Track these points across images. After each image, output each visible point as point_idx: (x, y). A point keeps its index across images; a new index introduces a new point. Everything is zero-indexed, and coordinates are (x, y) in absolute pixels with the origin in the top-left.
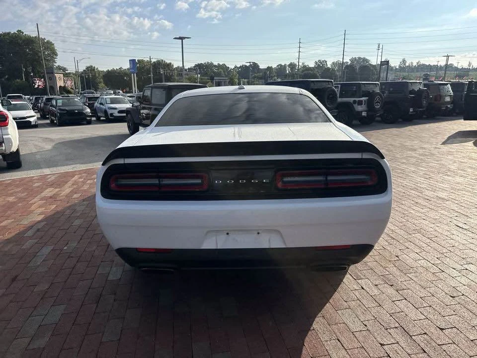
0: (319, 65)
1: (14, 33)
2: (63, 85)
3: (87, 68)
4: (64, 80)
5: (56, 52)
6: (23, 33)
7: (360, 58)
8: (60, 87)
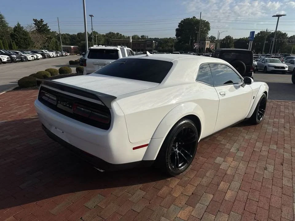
1: (192, 18)
2: (208, 47)
3: (226, 37)
4: (210, 44)
5: (210, 28)
6: (195, 18)
8: (207, 48)
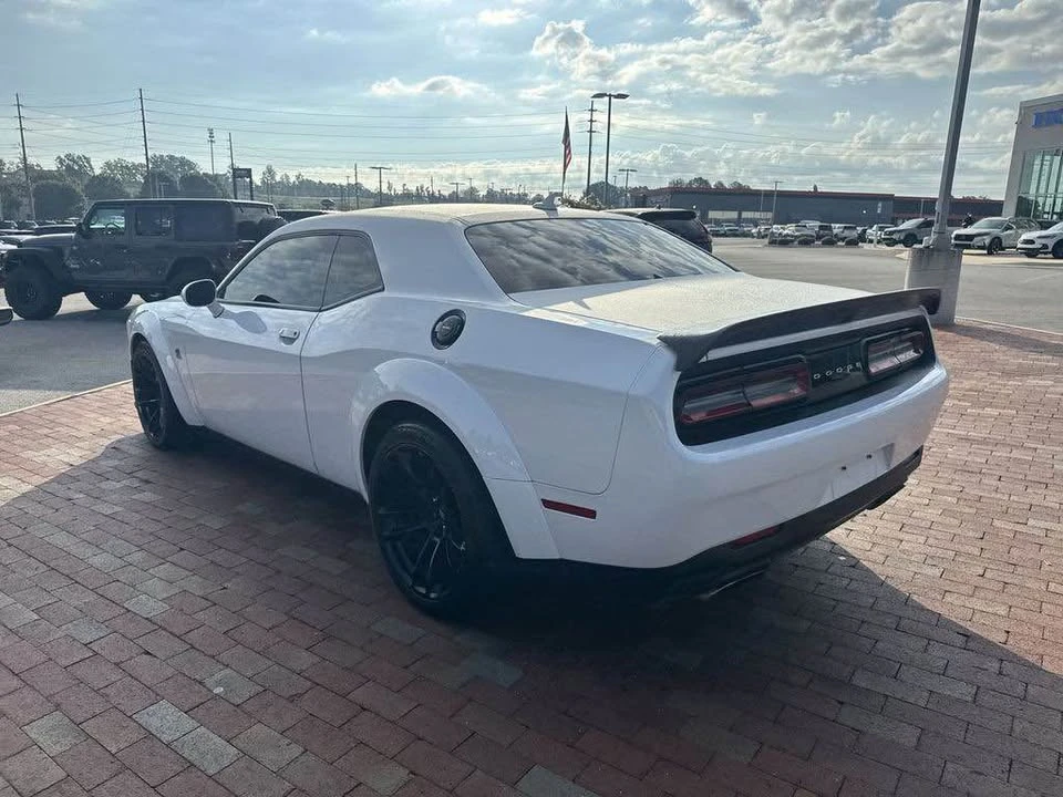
0: (68, 166)
7: (172, 157)
